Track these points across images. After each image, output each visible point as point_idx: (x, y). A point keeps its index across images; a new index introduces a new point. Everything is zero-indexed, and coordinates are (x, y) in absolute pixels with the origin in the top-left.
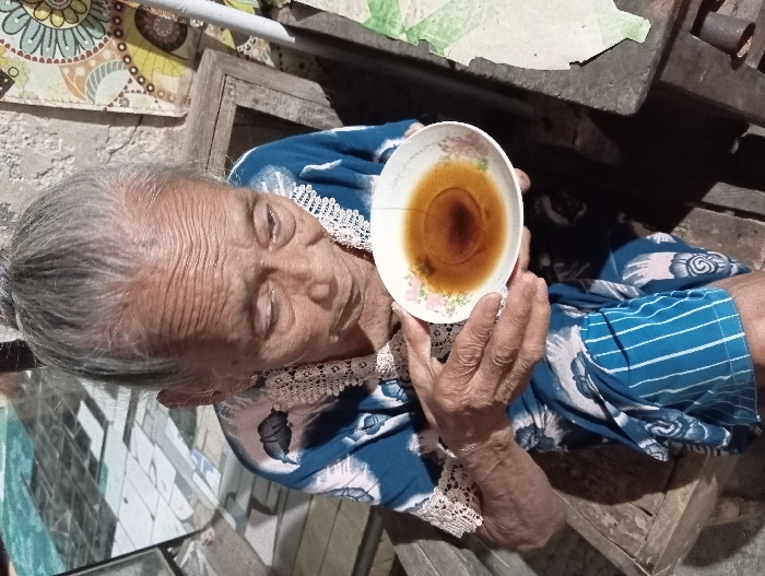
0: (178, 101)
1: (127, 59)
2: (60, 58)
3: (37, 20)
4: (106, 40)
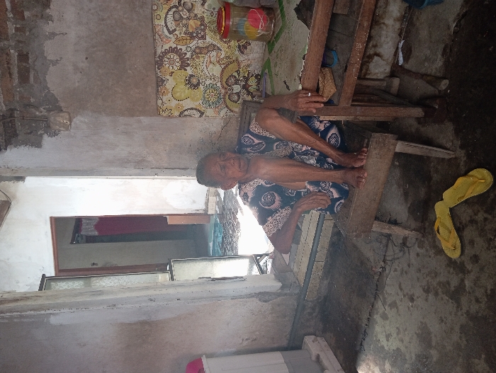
0: (239, 113)
1: (227, 106)
2: (213, 108)
3: (208, 101)
4: (222, 103)
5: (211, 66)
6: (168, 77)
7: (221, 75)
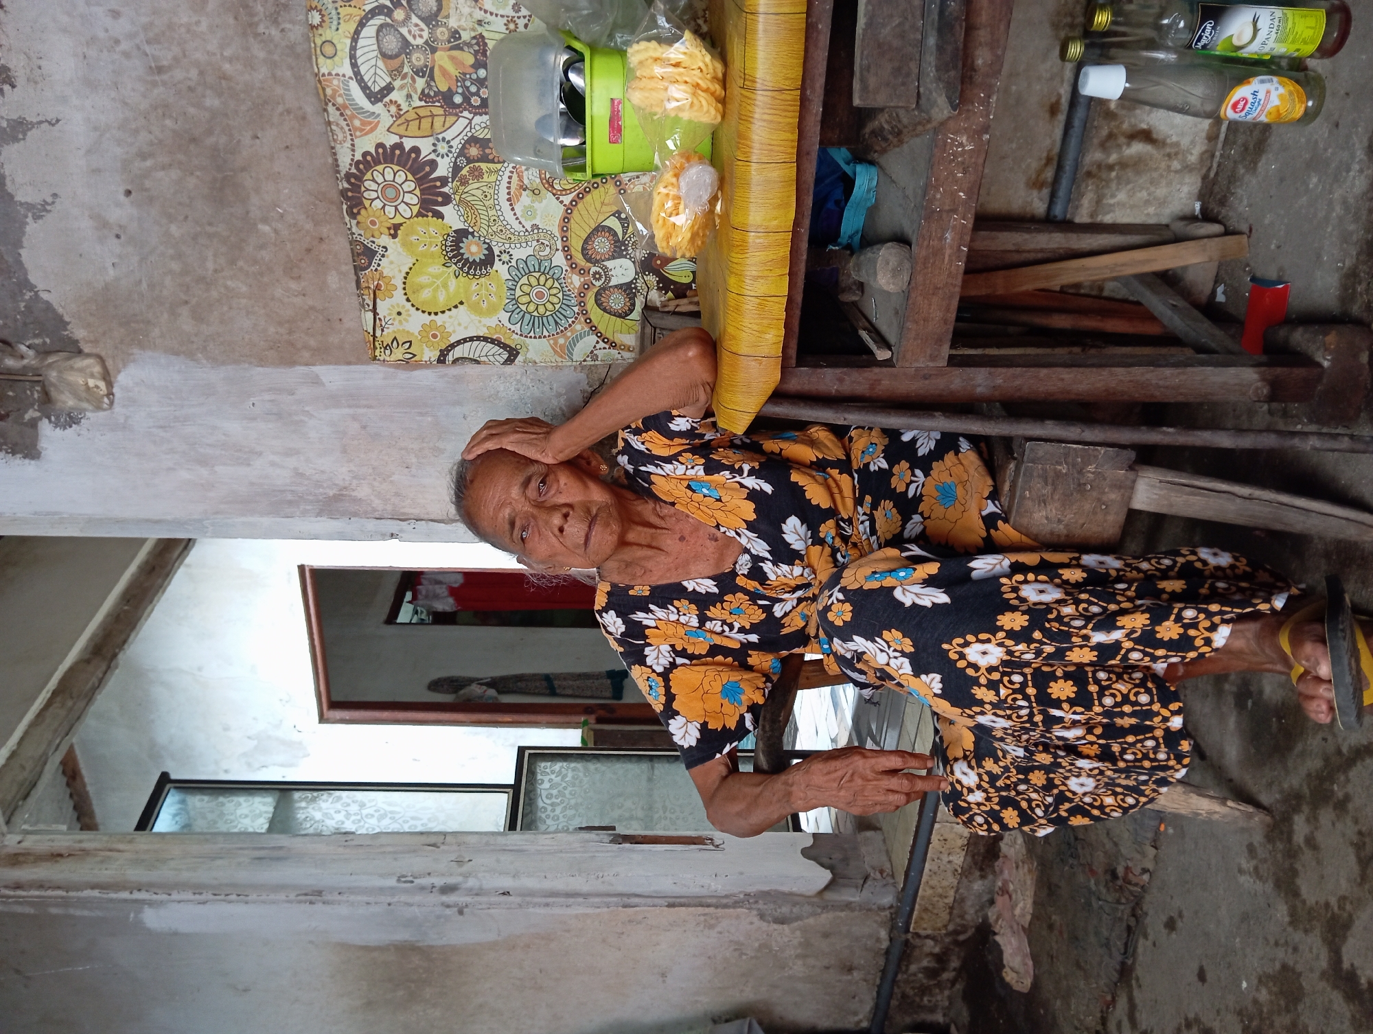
0: (637, 350)
1: (594, 329)
2: (547, 334)
3: (529, 313)
4: (576, 318)
6: (384, 240)
7: (565, 228)
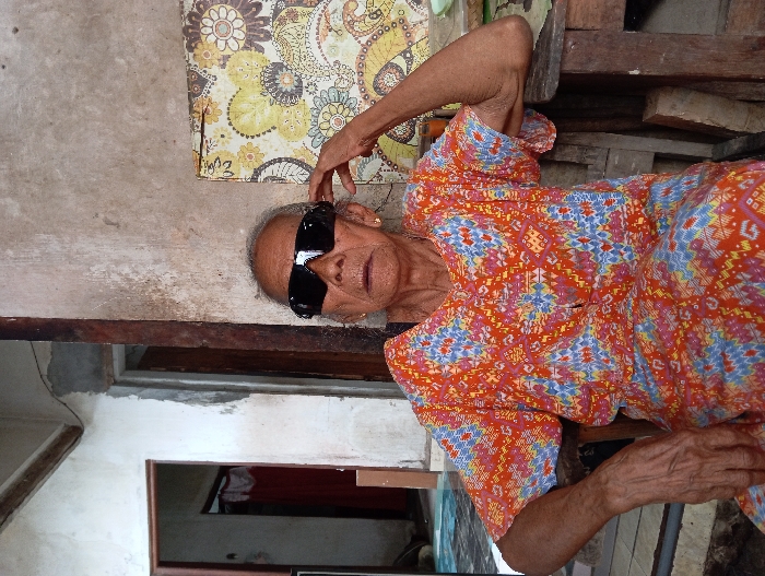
1: (380, 152)
5: (331, 37)
6: (215, 70)
7: (361, 65)
